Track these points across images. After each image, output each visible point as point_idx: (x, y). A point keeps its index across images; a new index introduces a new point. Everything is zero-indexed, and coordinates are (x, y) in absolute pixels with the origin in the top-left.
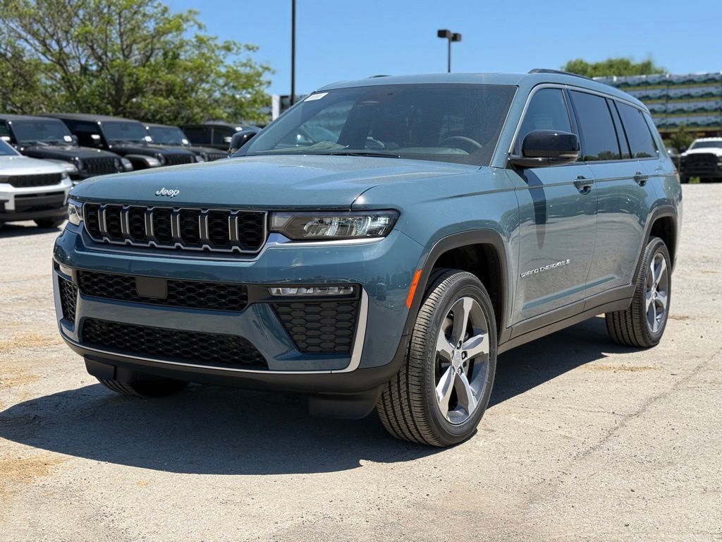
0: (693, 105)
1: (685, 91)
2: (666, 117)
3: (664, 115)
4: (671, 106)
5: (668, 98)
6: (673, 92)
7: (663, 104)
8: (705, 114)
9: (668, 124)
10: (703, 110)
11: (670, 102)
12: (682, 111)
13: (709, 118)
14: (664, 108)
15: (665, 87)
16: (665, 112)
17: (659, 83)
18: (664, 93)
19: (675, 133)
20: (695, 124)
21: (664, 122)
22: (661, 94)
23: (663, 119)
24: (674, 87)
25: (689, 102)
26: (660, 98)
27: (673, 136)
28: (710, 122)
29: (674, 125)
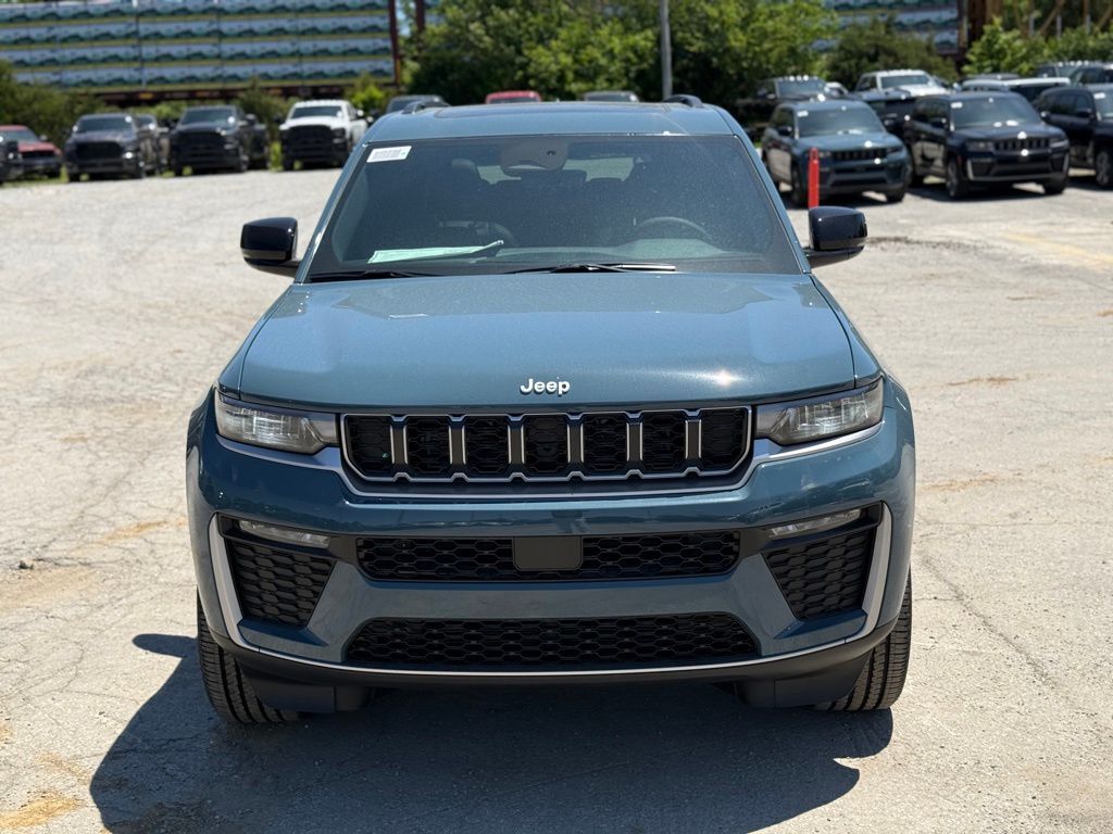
0: (258, 46)
1: (245, 24)
2: (222, 65)
3: (218, 62)
4: (228, 48)
5: (221, 35)
6: (227, 26)
7: (214, 45)
8: (277, 60)
9: (225, 75)
10: (274, 55)
11: (224, 41)
12: (243, 56)
13: (285, 66)
14: (216, 50)
15: (214, 18)
16: (218, 56)
17: (205, 12)
18: (214, 27)
19: (244, 90)
20: (266, 76)
21: (219, 72)
22: (210, 29)
23: (217, 68)
24: (226, 18)
25: (252, 42)
26: (208, 35)
27: (242, 95)
28: (286, 73)
29: (235, 78)
